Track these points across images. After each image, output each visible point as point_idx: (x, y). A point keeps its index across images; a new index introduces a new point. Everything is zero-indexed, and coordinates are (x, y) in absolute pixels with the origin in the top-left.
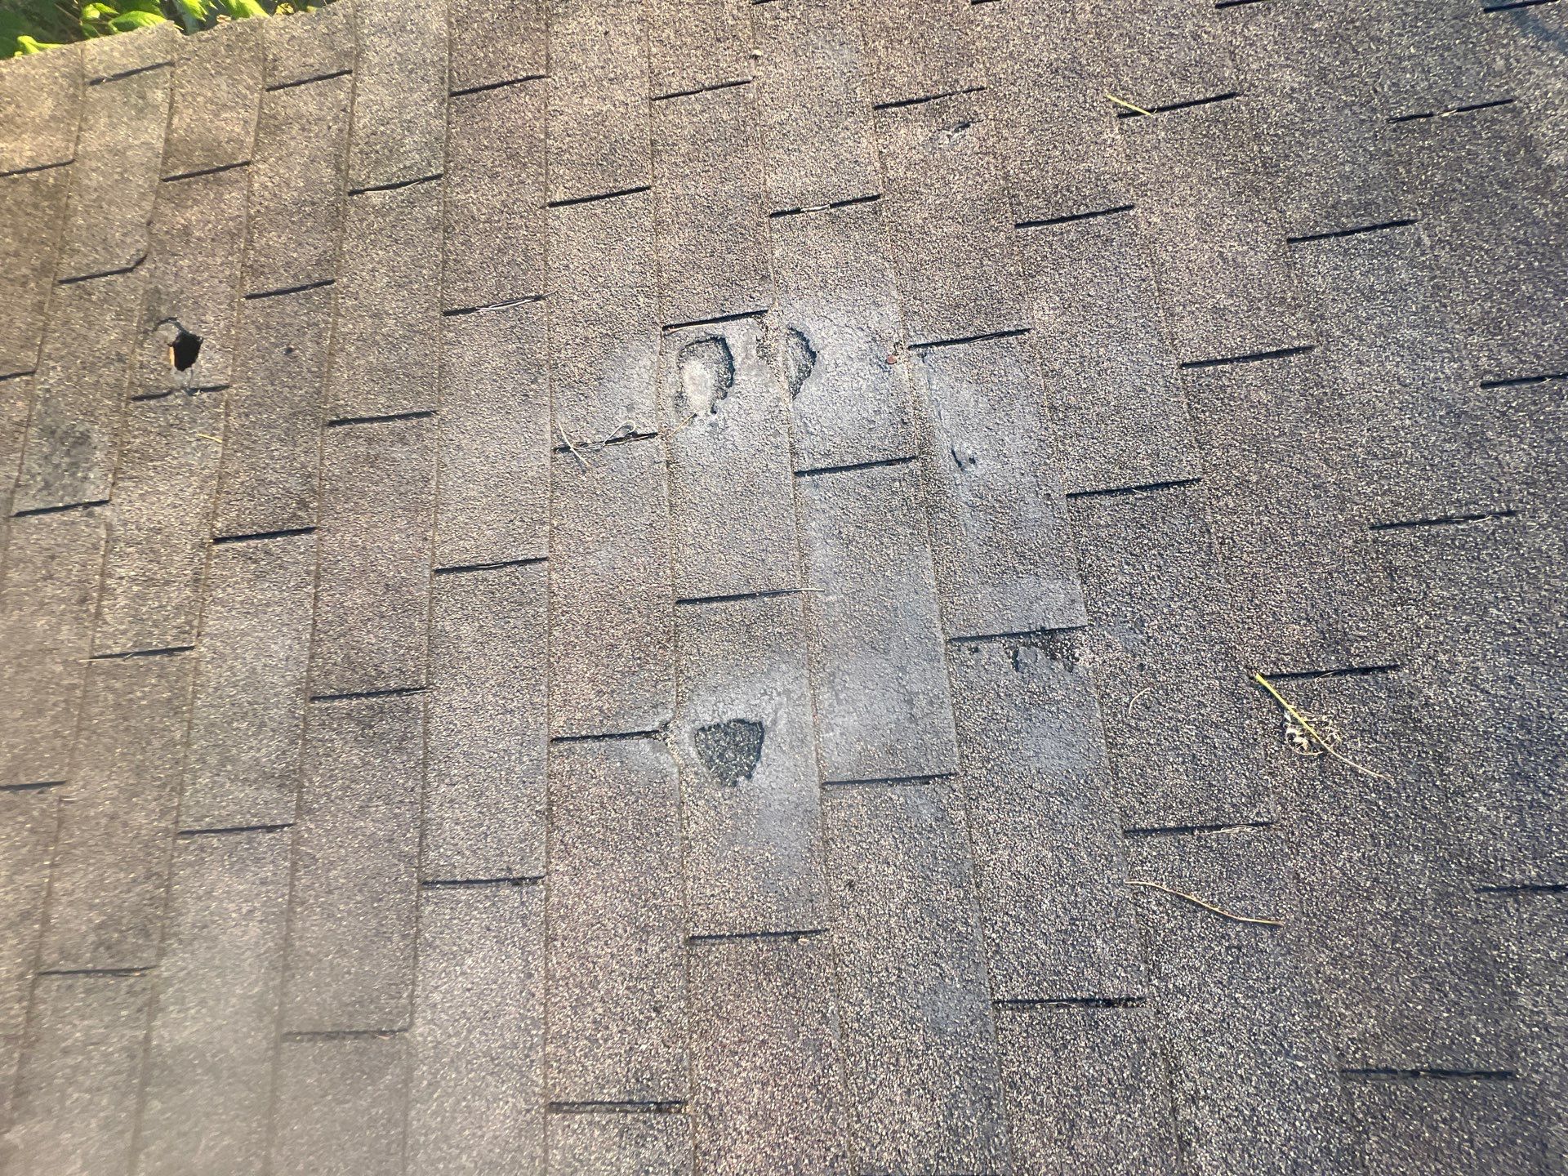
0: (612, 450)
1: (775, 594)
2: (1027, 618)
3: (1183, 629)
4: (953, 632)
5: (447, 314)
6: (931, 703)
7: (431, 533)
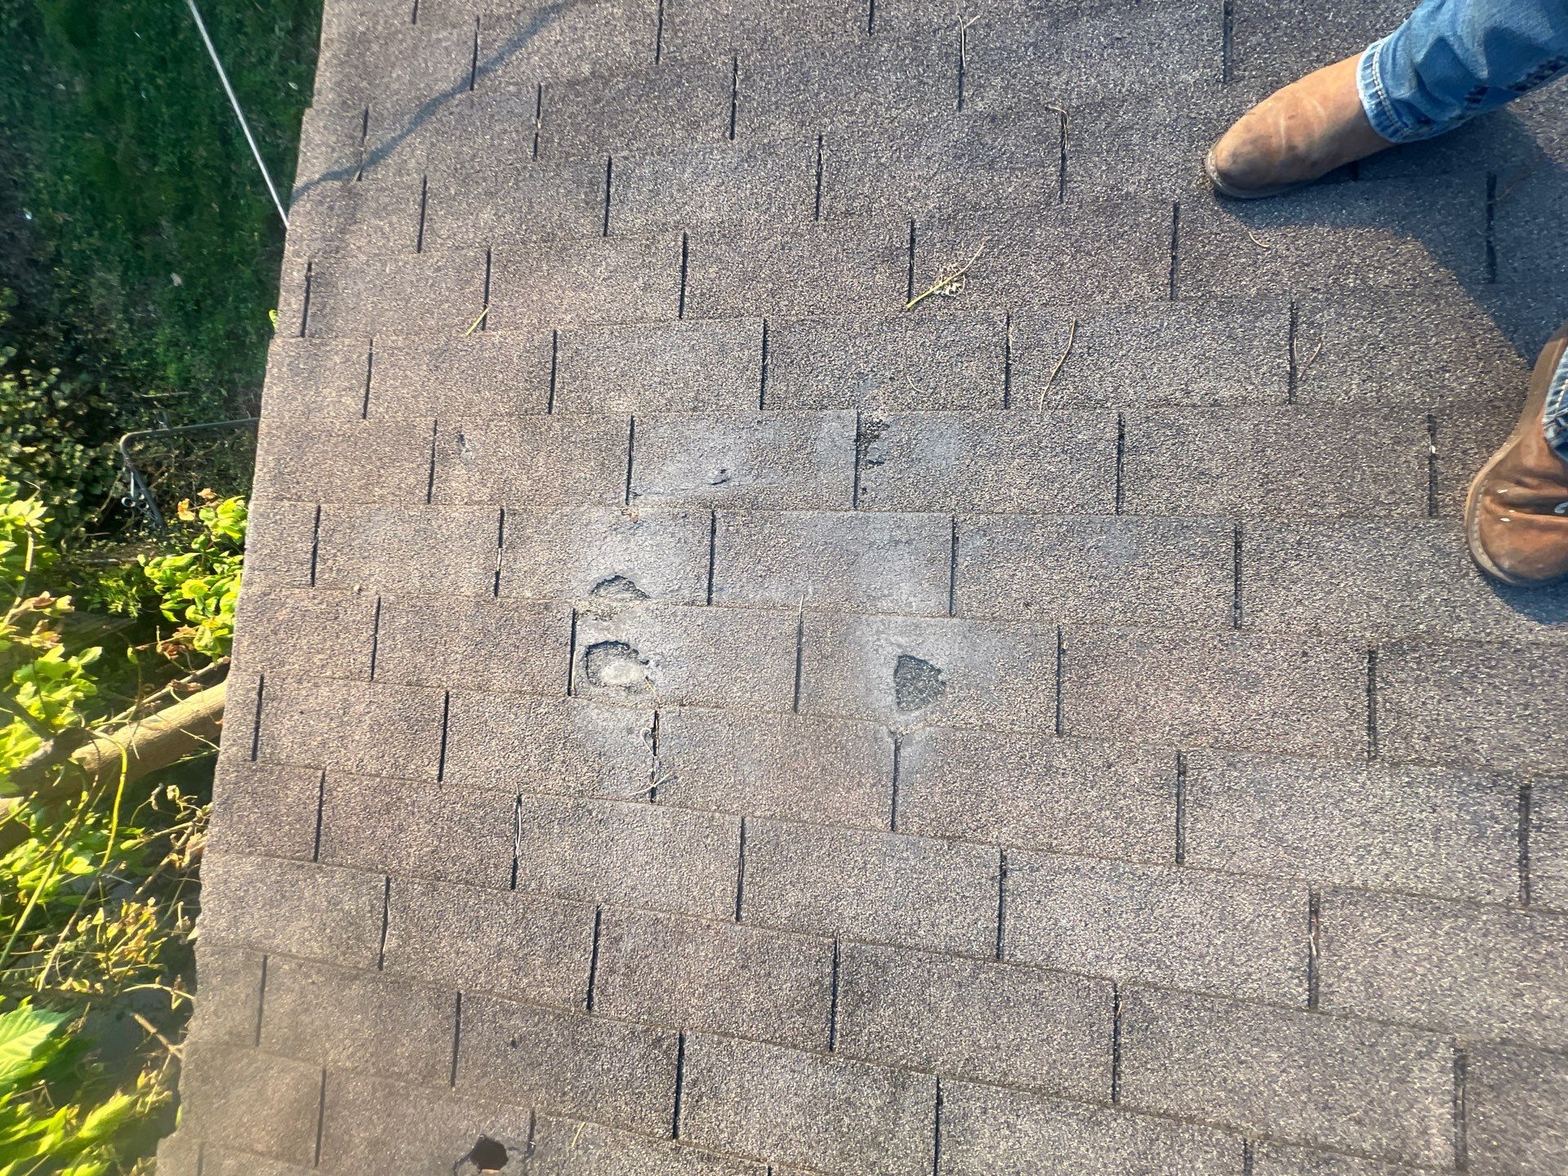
0: (661, 751)
1: (800, 633)
2: (846, 450)
4: (849, 504)
5: (513, 887)
6: (899, 527)
7: (704, 921)
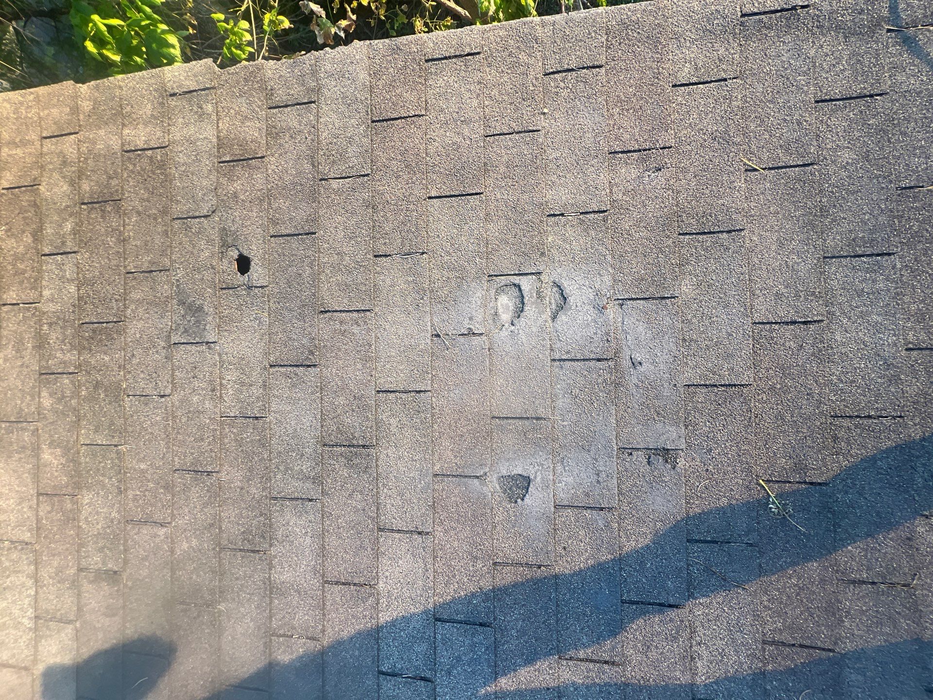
0: (462, 339)
1: (538, 419)
2: (657, 442)
3: (730, 456)
4: (620, 444)
5: (375, 256)
6: (608, 476)
7: (374, 373)
